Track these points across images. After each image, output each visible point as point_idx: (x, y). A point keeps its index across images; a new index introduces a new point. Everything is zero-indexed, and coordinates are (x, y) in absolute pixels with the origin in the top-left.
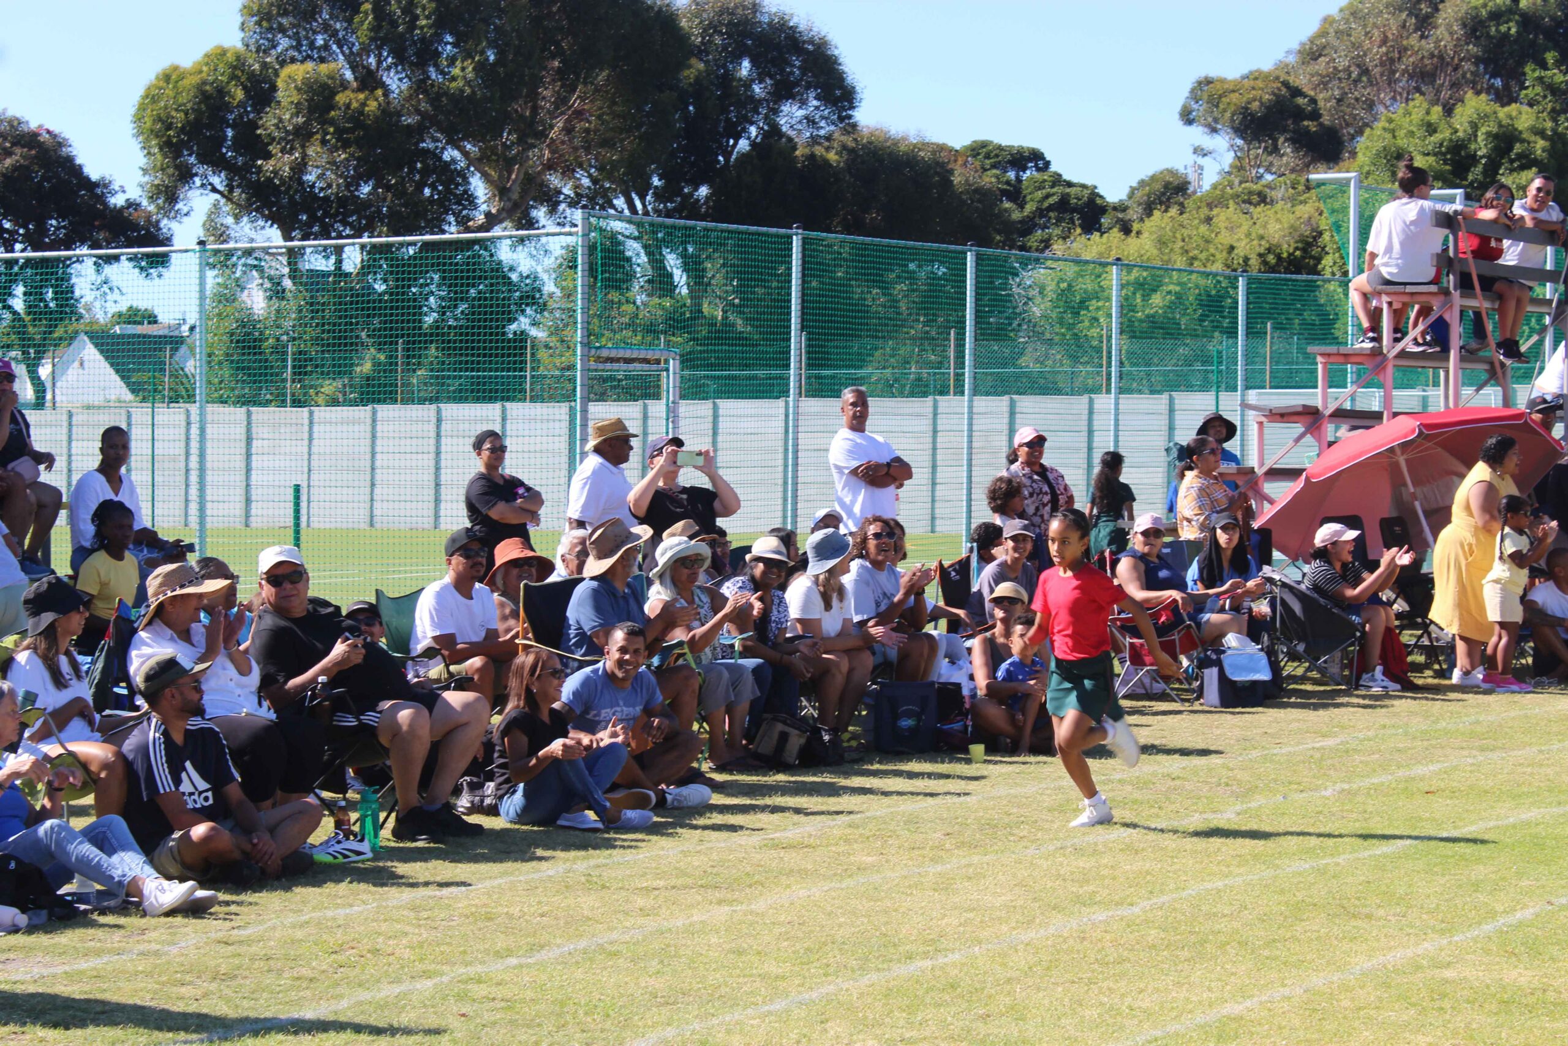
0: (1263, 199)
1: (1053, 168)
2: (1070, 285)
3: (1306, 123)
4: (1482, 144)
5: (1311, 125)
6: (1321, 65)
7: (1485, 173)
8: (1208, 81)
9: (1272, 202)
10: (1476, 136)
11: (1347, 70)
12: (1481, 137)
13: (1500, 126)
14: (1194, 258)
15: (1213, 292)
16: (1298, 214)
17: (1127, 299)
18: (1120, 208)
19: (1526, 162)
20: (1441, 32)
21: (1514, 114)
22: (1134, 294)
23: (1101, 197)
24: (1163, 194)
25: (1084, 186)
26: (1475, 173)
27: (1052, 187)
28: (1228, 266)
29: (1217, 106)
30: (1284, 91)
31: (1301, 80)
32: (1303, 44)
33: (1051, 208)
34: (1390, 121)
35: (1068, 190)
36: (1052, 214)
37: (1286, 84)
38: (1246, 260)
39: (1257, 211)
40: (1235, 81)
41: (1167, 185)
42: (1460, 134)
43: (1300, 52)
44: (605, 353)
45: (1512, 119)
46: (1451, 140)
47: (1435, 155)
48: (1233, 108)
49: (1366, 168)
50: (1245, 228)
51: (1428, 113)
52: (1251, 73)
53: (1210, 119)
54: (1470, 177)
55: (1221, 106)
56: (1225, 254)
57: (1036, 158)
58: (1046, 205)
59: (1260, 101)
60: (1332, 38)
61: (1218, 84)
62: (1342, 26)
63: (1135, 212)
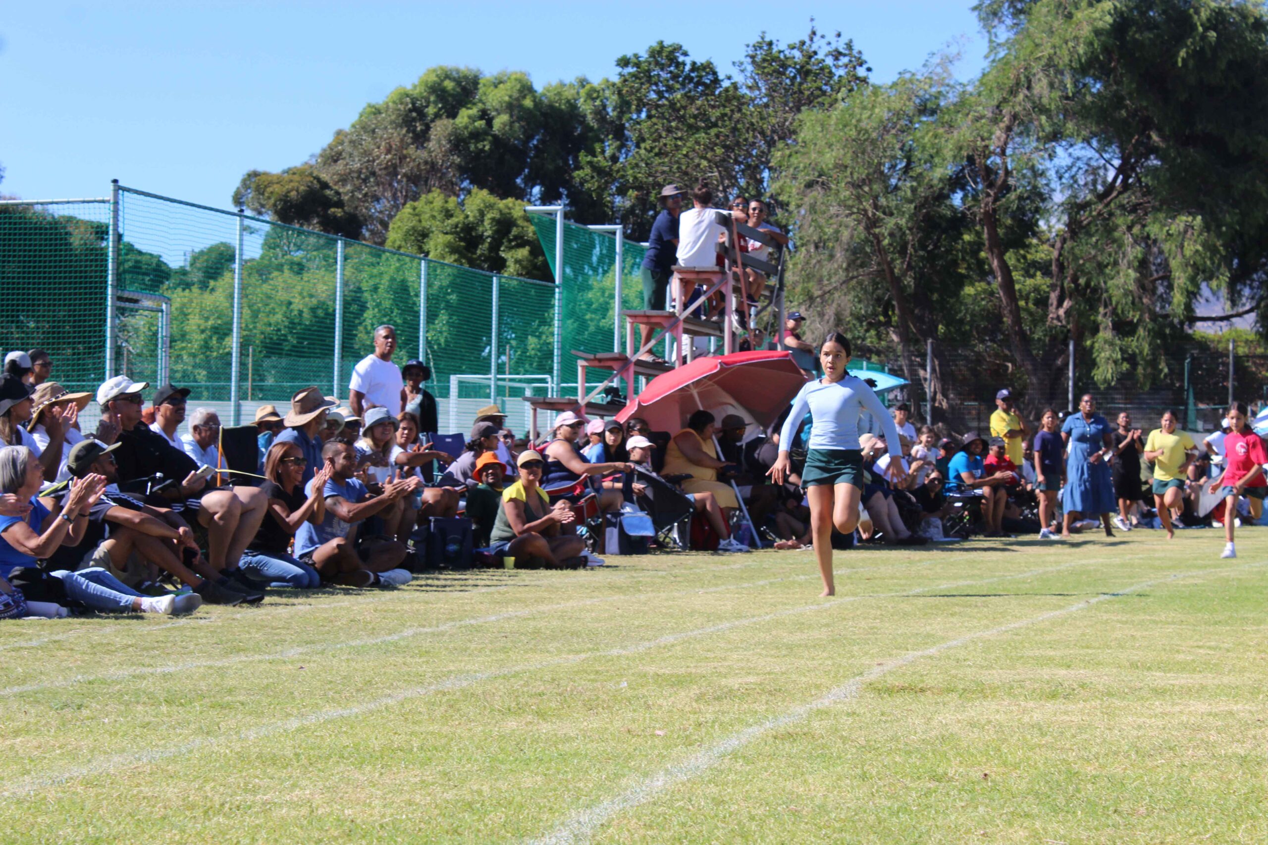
0: (299, 268)
1: (127, 240)
3: (333, 210)
4: (488, 227)
5: (338, 212)
6: (340, 167)
7: (489, 249)
8: (255, 174)
9: (309, 270)
10: (482, 221)
11: (359, 172)
12: (487, 223)
13: (501, 211)
14: (259, 311)
15: (275, 338)
17: (206, 342)
18: (183, 272)
19: (521, 242)
20: (432, 145)
21: (511, 205)
22: (211, 338)
23: (165, 264)
24: (218, 261)
25: (151, 255)
26: (483, 249)
27: (126, 254)
28: (287, 317)
29: (263, 194)
30: (316, 183)
31: (325, 177)
32: (324, 150)
33: (126, 270)
34: (414, 209)
35: (139, 258)
37: (318, 179)
38: (301, 312)
40: (277, 175)
41: (221, 254)
42: (471, 219)
43: (321, 156)
44: (126, 295)
45: (509, 209)
46: (464, 223)
47: (451, 233)
48: (275, 196)
49: (398, 243)
50: (299, 288)
51: (446, 202)
52: (290, 169)
53: (257, 205)
54: (479, 252)
55: (267, 195)
56: (284, 308)
59: (297, 191)
60: (348, 148)
61: (263, 178)
62: (354, 138)
63: (196, 276)
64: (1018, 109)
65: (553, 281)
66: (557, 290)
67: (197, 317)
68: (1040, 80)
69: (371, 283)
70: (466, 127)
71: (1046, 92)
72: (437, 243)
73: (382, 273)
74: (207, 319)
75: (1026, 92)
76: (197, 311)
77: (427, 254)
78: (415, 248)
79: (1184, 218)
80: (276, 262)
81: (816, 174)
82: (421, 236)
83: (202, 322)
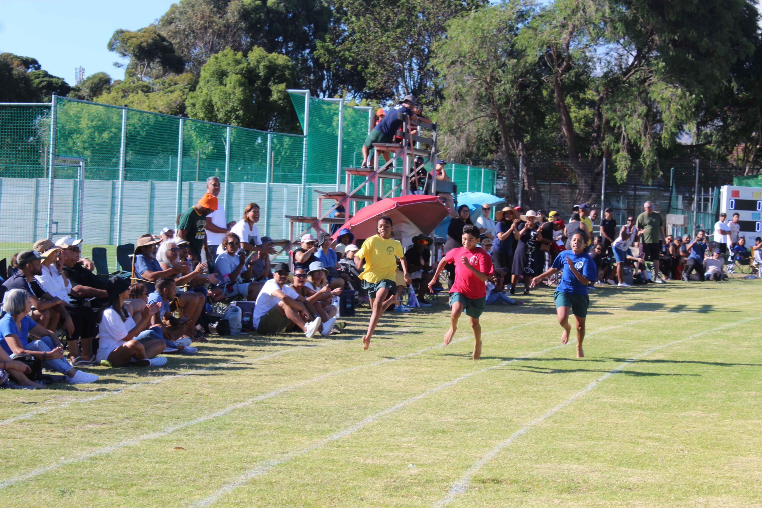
0: (147, 90)
1: (43, 68)
2: (63, 127)
3: (168, 54)
4: (261, 70)
5: (170, 56)
7: (262, 84)
8: (122, 32)
9: (153, 91)
10: (258, 66)
11: (184, 30)
12: (261, 67)
13: (270, 62)
15: (134, 133)
16: (170, 98)
17: (91, 134)
18: (77, 89)
20: (229, 15)
21: (275, 57)
22: (94, 132)
23: (67, 84)
24: (99, 83)
25: (58, 78)
26: (258, 84)
27: (43, 77)
28: (140, 121)
29: (126, 44)
30: (158, 38)
31: (164, 34)
32: (163, 17)
33: (43, 87)
34: (217, 58)
35: (52, 79)
36: (44, 91)
37: (159, 35)
38: (149, 118)
39: (151, 95)
40: (134, 32)
41: (100, 80)
42: (252, 65)
43: (162, 20)
45: (275, 60)
46: (247, 68)
47: (240, 74)
48: (133, 45)
49: (207, 79)
50: (147, 103)
51: (236, 55)
52: (142, 29)
53: (123, 50)
54: (256, 85)
55: (128, 44)
56: (139, 115)
57: (34, 62)
58: (41, 86)
59: (147, 42)
60: (177, 15)
61: (127, 33)
62: (182, 9)
63: (85, 92)
64: (577, 23)
65: (303, 134)
66: (305, 139)
67: (86, 120)
68: (590, 6)
69: (191, 101)
70: (250, 4)
71: (594, 14)
72: (232, 79)
73: (198, 96)
74: (92, 121)
75: (581, 12)
76: (87, 115)
77: (226, 85)
78: (218, 82)
79: (671, 90)
80: (134, 85)
81: (457, 56)
82: (221, 75)
83: (89, 122)
